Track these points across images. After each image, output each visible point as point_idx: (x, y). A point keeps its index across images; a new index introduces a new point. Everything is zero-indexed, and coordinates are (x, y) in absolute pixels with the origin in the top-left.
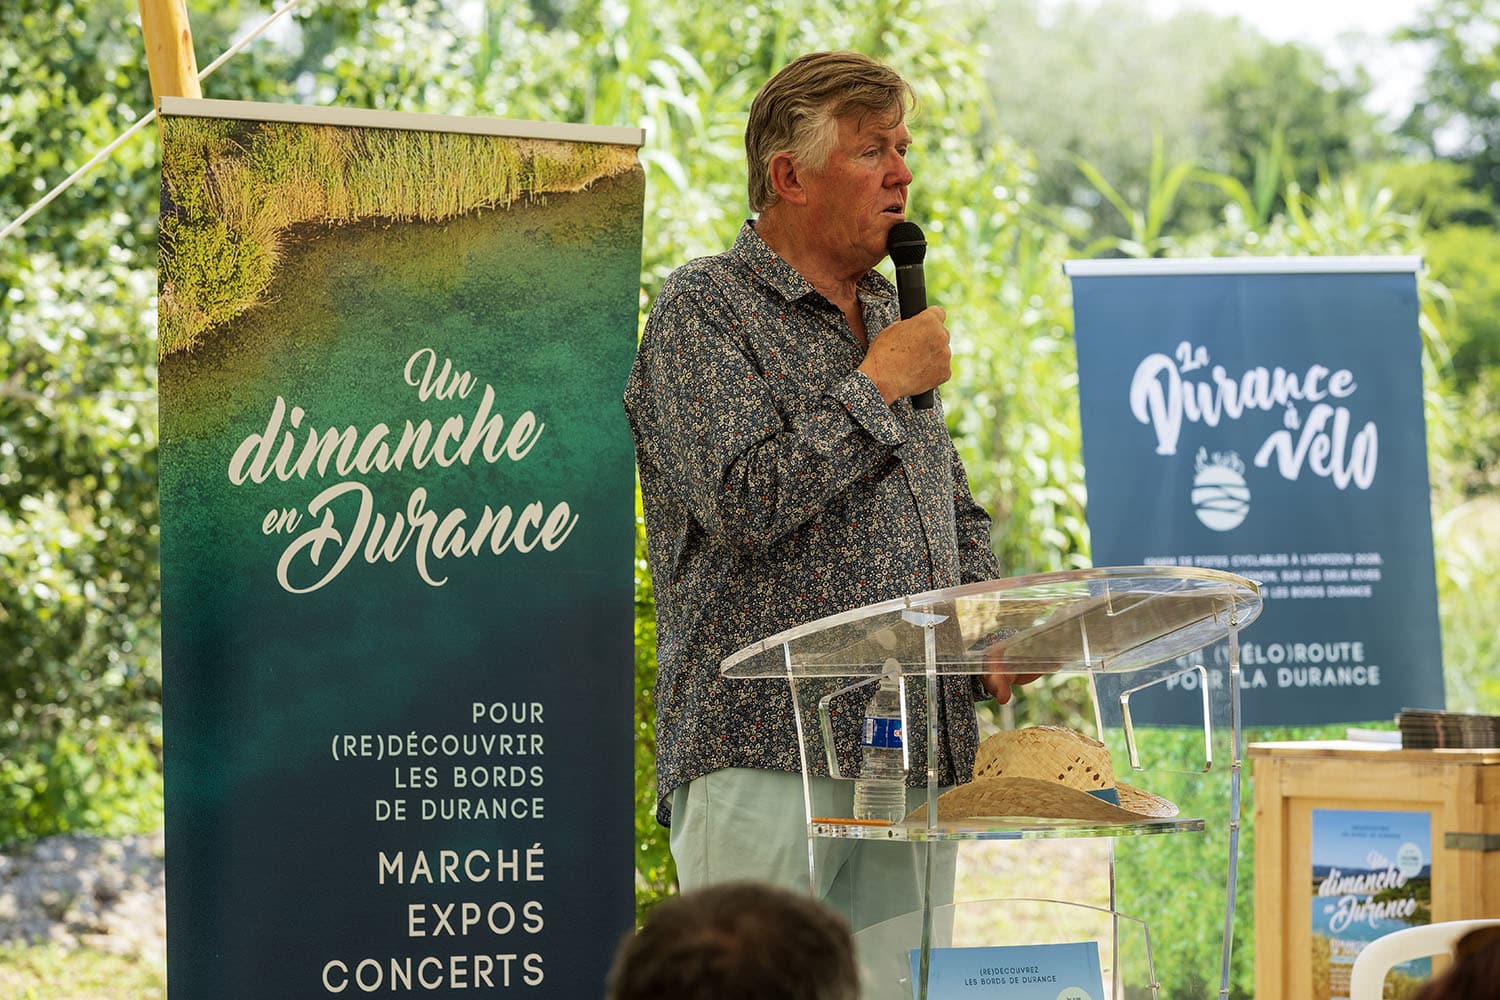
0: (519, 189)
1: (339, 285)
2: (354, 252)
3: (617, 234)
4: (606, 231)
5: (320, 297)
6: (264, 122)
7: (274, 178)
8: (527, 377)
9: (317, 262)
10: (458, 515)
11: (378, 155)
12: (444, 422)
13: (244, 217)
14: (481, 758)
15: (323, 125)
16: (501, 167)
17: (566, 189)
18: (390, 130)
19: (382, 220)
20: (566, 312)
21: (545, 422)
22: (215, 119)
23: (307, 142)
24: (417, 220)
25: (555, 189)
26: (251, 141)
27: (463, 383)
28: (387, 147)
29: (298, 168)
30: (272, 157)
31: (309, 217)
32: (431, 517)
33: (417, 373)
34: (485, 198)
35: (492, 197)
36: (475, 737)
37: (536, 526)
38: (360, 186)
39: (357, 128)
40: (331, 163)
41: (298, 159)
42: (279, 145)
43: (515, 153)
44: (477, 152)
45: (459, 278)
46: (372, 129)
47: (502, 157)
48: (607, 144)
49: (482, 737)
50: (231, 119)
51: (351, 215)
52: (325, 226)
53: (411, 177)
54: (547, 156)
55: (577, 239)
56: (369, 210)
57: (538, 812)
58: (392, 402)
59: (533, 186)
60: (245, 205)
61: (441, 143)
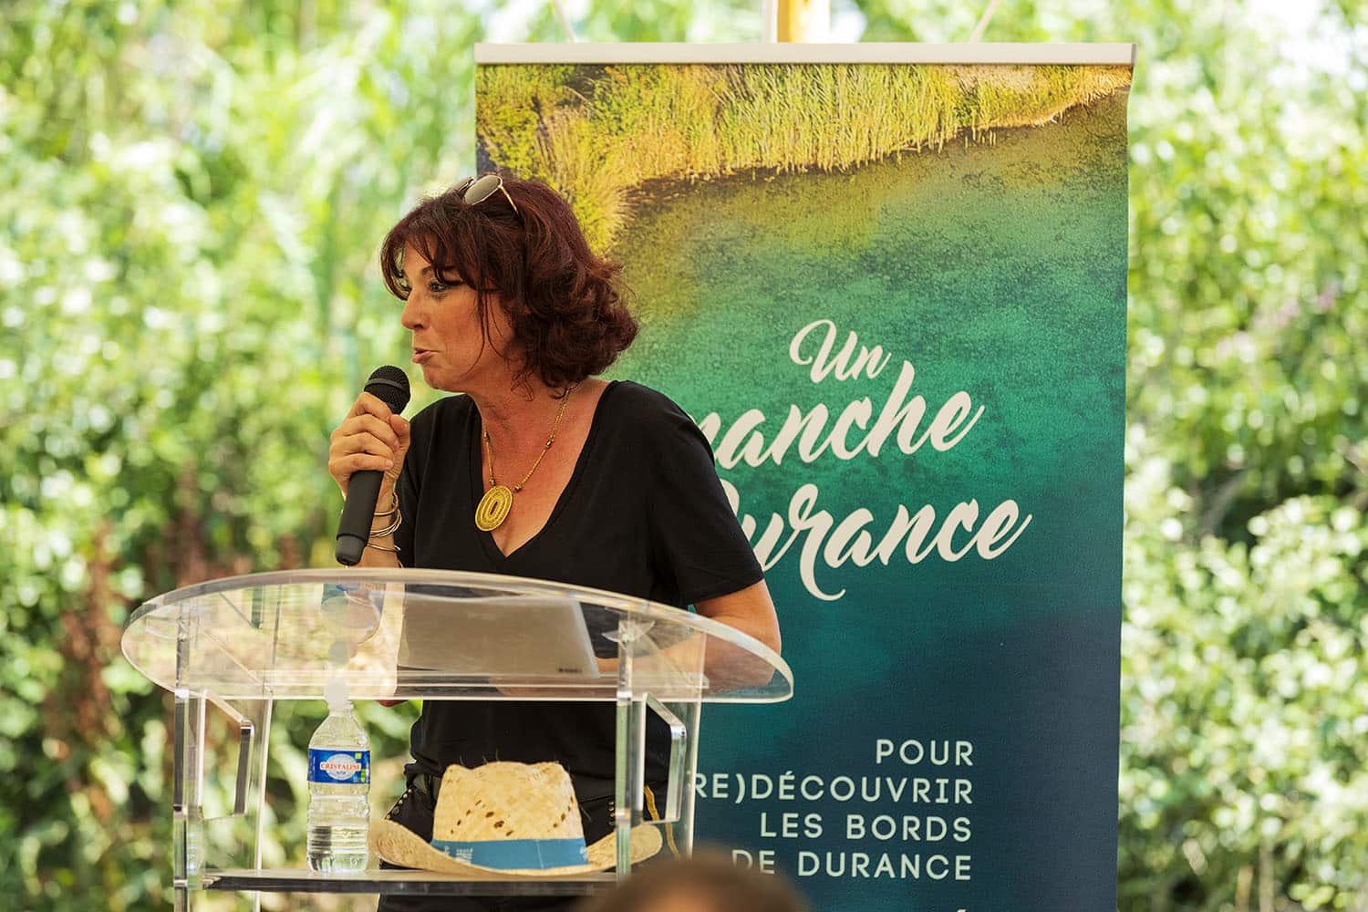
0: (956, 125)
1: (703, 249)
2: (725, 210)
3: (1096, 173)
4: (1081, 170)
5: (677, 264)
6: (612, 66)
7: (620, 129)
8: (962, 351)
9: (672, 224)
10: (862, 516)
11: (761, 95)
12: (845, 407)
13: (580, 176)
14: (885, 804)
15: (689, 65)
16: (932, 101)
17: (1026, 122)
18: (780, 65)
19: (763, 172)
20: (1023, 270)
21: (985, 404)
22: (548, 65)
23: (667, 85)
24: (814, 170)
25: (1009, 123)
26: (592, 88)
27: (872, 360)
28: (774, 85)
29: (654, 116)
30: (619, 105)
31: (665, 172)
32: (824, 519)
33: (810, 348)
34: (907, 139)
35: (918, 137)
36: (878, 780)
37: (969, 528)
38: (736, 133)
39: (735, 65)
40: (698, 110)
41: (653, 105)
42: (631, 91)
43: (953, 83)
44: (898, 84)
45: (870, 236)
46: (755, 66)
47: (933, 90)
48: (1084, 65)
49: (889, 780)
50: (569, 65)
51: (723, 167)
52: (686, 183)
53: (807, 118)
54: (998, 84)
55: (1040, 181)
56: (746, 159)
57: (963, 873)
58: (771, 384)
59: (977, 120)
60: (582, 163)
61: (849, 76)
